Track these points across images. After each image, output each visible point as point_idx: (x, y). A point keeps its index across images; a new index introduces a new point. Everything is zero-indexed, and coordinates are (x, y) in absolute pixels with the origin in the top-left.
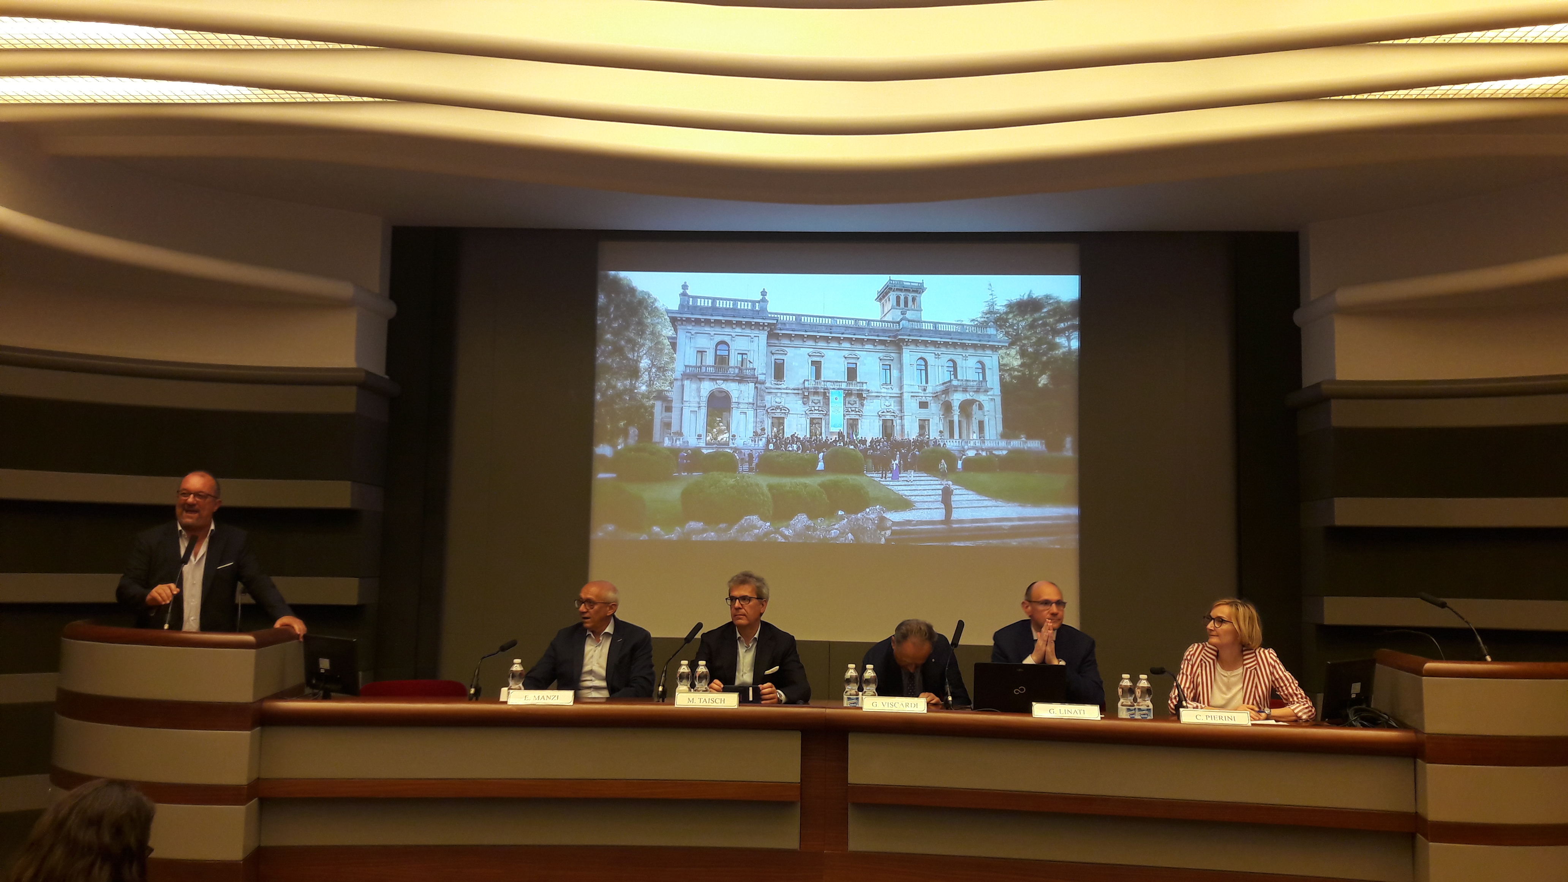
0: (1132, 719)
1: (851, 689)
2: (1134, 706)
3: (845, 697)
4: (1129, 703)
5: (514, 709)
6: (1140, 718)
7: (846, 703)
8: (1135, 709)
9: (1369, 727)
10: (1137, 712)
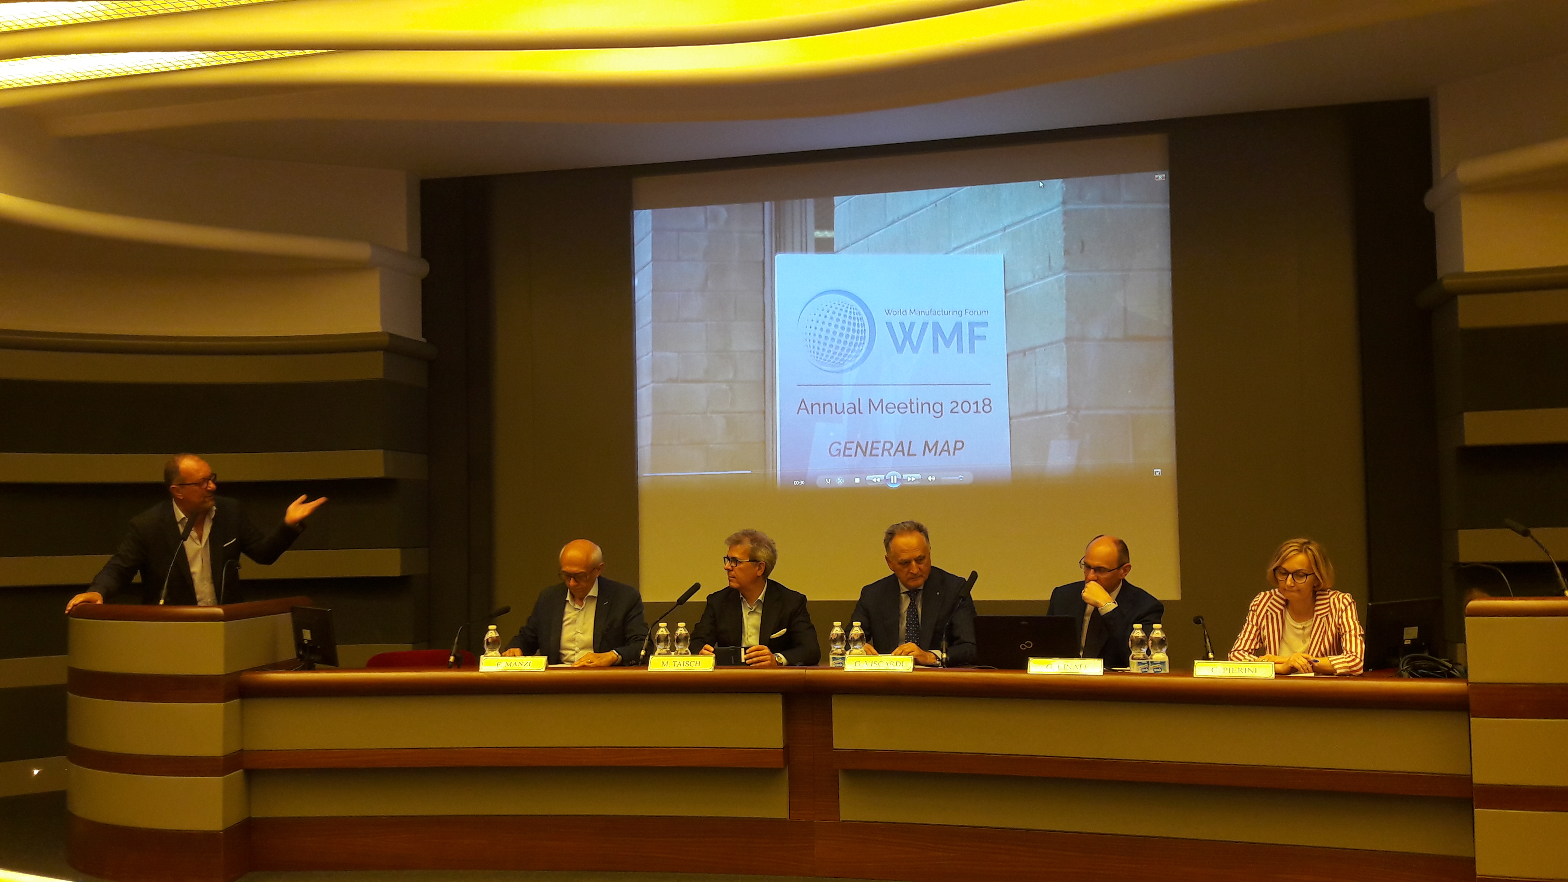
0: (1145, 674)
1: (838, 648)
2: (1148, 659)
3: (831, 656)
4: (1141, 656)
5: (486, 676)
6: (1153, 672)
7: (832, 663)
8: (1148, 662)
9: (1418, 677)
10: (1151, 667)
